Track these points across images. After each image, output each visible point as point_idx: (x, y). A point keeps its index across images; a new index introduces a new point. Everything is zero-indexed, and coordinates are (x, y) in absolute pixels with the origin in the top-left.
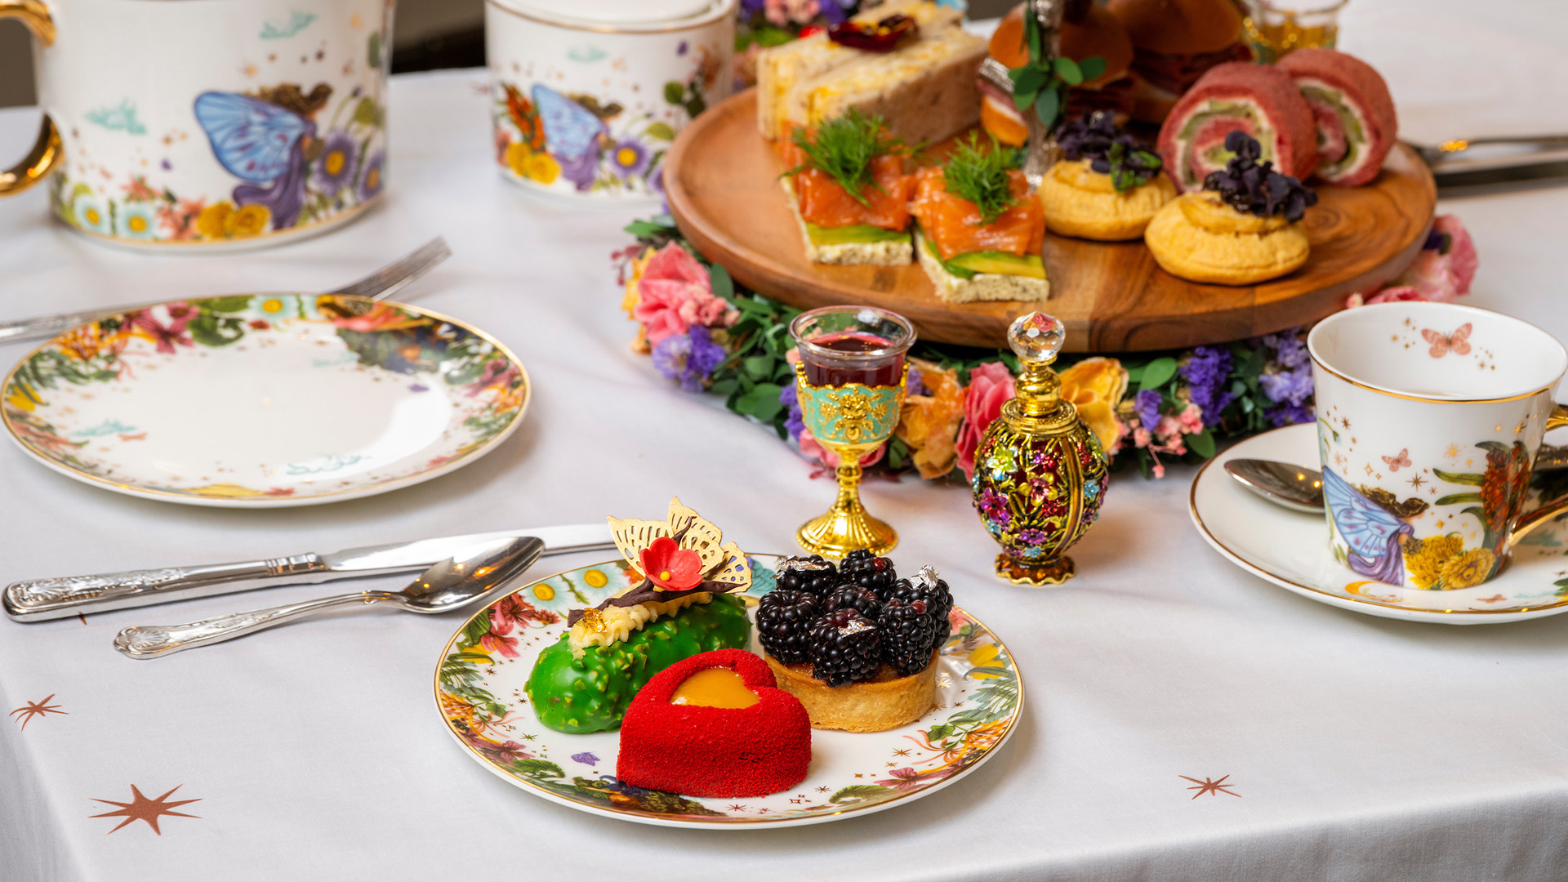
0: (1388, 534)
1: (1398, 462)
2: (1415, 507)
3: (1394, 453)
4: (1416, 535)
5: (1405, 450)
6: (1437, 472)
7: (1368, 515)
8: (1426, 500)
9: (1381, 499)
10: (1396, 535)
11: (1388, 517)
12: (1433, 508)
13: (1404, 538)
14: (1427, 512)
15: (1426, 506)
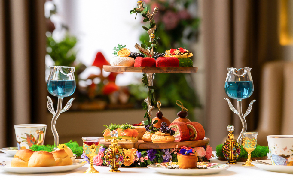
0: (284, 162)
1: (285, 149)
2: (288, 156)
3: (284, 148)
4: (289, 161)
5: (286, 147)
6: (291, 150)
7: (281, 159)
8: (290, 155)
9: (283, 156)
10: (286, 161)
11: (284, 159)
12: (291, 156)
13: (287, 162)
14: (290, 157)
15: (290, 156)
